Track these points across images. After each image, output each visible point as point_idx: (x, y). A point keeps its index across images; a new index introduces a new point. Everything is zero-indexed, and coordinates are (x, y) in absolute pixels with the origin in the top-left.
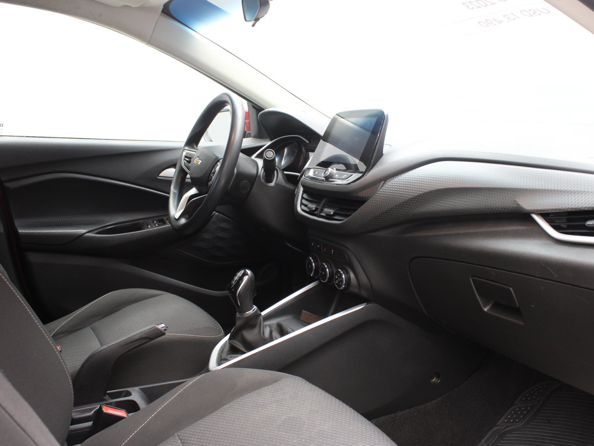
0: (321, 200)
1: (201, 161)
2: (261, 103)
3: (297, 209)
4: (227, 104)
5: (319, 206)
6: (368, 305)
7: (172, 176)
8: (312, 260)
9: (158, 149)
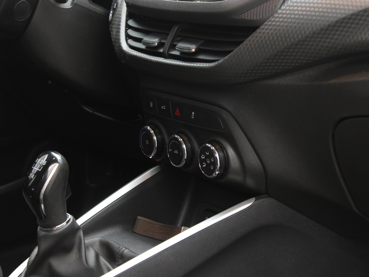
5: (166, 39)
6: (258, 202)
8: (152, 132)
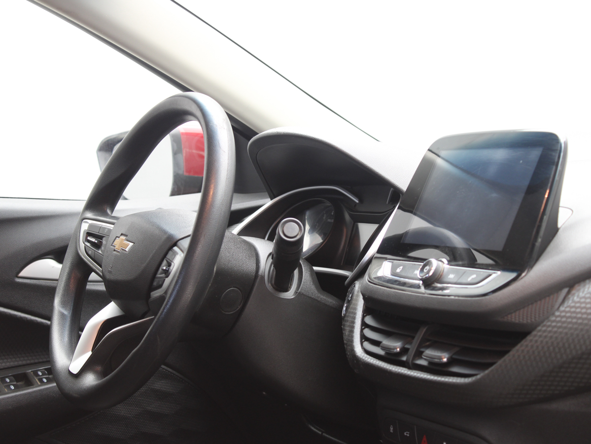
0: (416, 330)
1: (131, 244)
2: (250, 119)
3: (353, 350)
4: (190, 117)
7: (57, 277)
9: (16, 215)
